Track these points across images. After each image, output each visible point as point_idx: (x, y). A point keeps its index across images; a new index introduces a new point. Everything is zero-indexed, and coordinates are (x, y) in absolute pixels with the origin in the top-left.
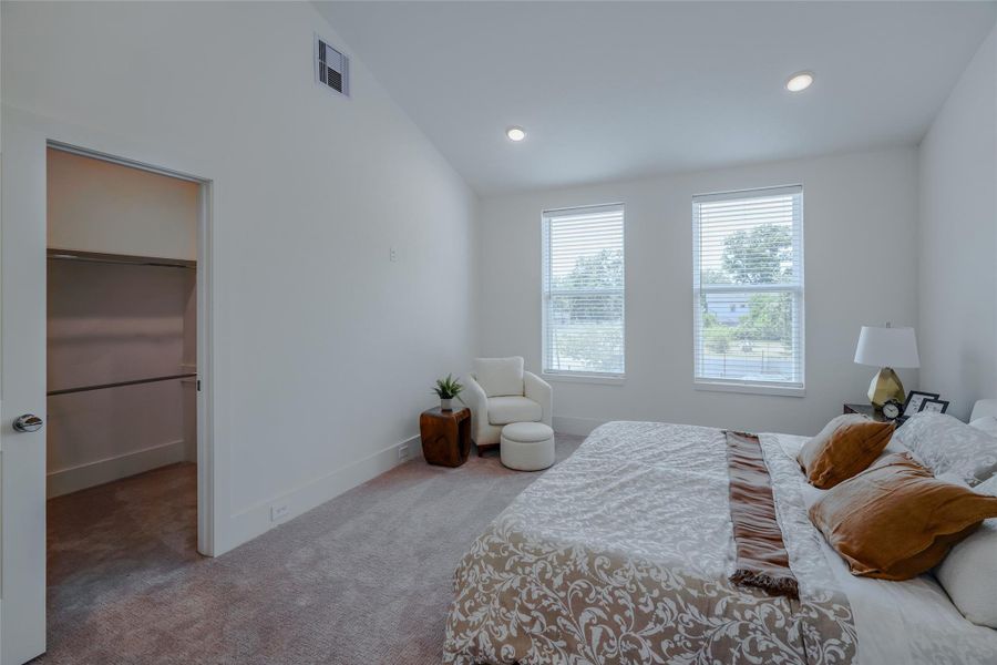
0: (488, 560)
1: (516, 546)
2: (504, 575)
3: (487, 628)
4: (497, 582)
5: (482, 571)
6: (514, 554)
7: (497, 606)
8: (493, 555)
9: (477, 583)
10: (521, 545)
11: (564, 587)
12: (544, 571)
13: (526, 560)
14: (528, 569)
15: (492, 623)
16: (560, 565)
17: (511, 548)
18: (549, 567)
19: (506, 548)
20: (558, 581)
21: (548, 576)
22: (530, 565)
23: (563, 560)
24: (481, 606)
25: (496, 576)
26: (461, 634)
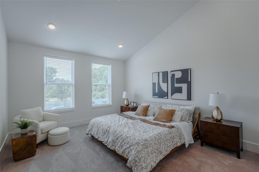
0: (144, 148)
1: (147, 142)
2: (149, 148)
3: (152, 161)
4: (149, 151)
5: (144, 151)
6: (148, 143)
7: (151, 155)
8: (144, 147)
9: (145, 154)
10: (148, 141)
11: (158, 143)
12: (154, 142)
13: (151, 143)
14: (152, 144)
15: (152, 159)
16: (156, 139)
17: (147, 143)
18: (155, 141)
19: (146, 143)
20: (157, 143)
21: (155, 143)
22: (152, 143)
23: (155, 138)
24: (148, 158)
25: (148, 150)
26: (148, 167)
